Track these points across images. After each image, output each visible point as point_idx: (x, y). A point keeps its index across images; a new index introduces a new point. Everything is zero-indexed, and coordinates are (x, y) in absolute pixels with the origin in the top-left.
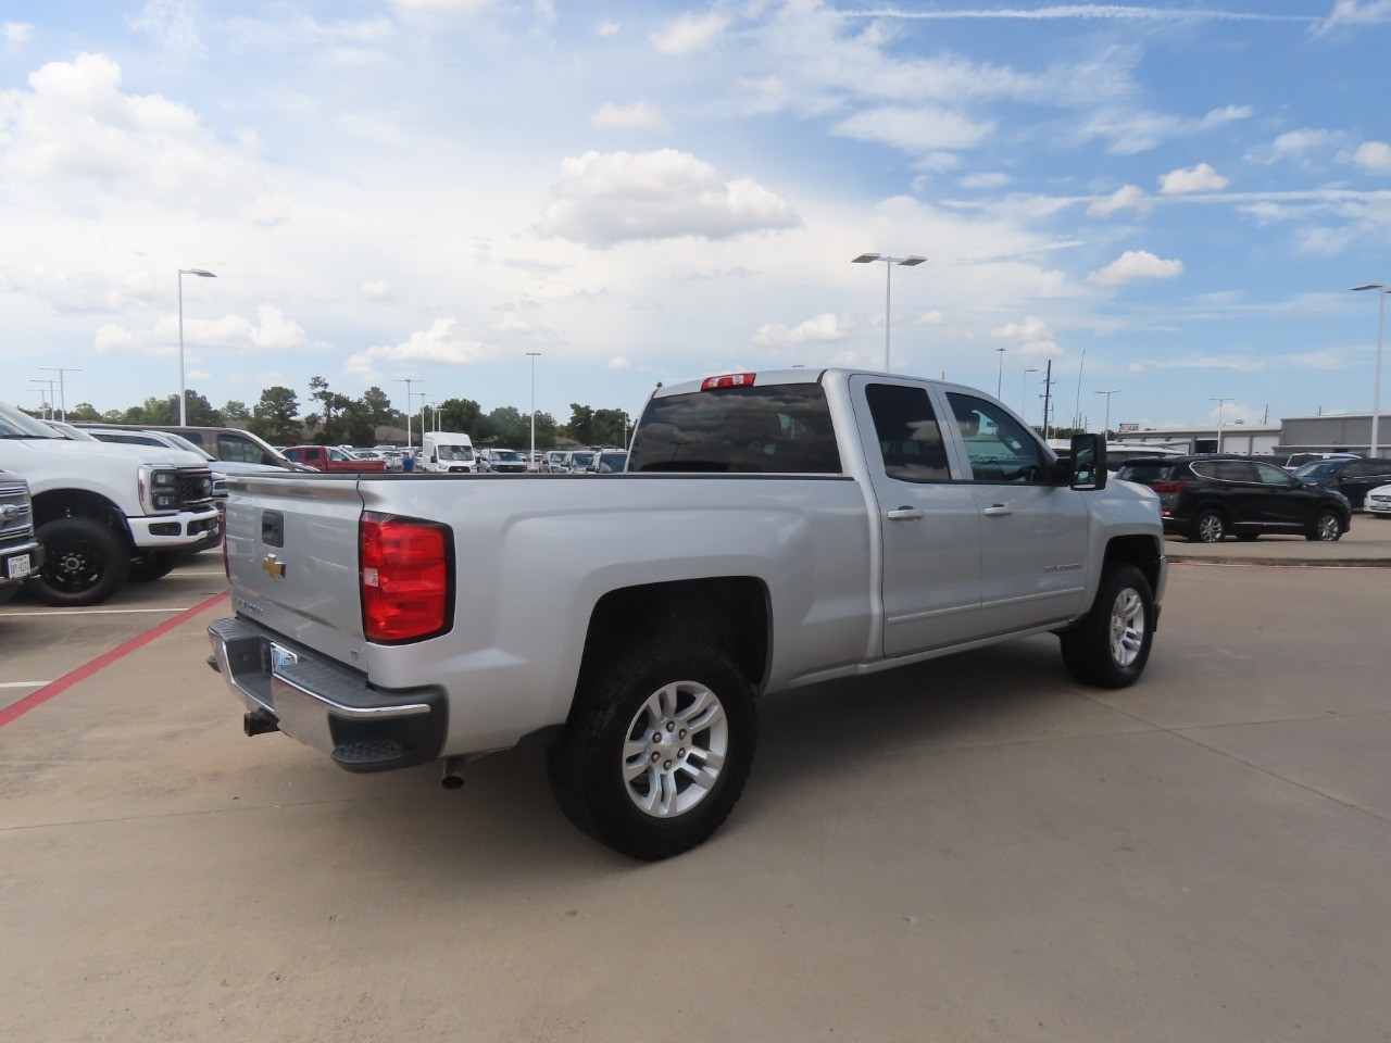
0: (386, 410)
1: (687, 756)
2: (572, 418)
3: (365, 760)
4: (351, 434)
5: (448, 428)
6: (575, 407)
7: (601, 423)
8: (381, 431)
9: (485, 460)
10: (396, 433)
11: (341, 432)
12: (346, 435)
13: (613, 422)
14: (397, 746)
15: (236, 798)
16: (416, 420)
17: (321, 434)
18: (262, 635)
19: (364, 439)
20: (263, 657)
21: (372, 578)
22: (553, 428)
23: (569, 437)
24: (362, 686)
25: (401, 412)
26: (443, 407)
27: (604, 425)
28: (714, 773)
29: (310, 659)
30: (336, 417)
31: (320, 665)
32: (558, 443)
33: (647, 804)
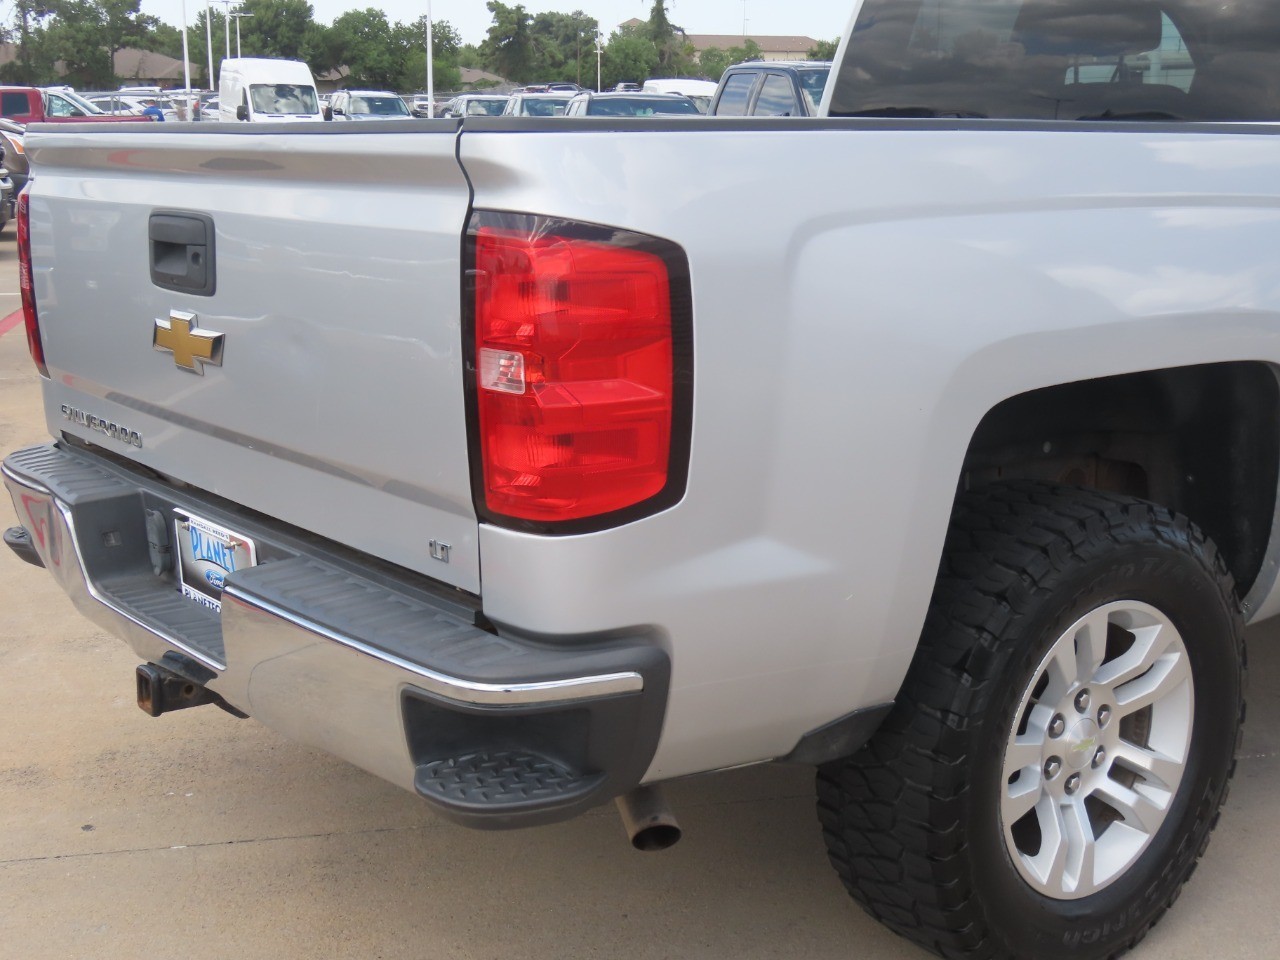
0: (133, 17)
1: (1108, 764)
2: (490, 31)
3: (502, 801)
4: (70, 64)
5: (258, 52)
6: (496, 8)
7: (544, 38)
8: (125, 60)
9: (340, 113)
10: (160, 64)
11: (48, 60)
12: (60, 67)
13: (569, 38)
14: (562, 766)
15: (87, 828)
16: (197, 34)
17: (12, 64)
18: (144, 488)
19: (95, 75)
20: (153, 538)
21: (501, 371)
22: (454, 50)
23: (485, 68)
24: (466, 625)
25: (162, 21)
26: (241, 10)
27: (553, 45)
28: (1162, 799)
29: (297, 553)
30: (39, 31)
31: (332, 570)
32: (464, 79)
33: (1038, 870)
